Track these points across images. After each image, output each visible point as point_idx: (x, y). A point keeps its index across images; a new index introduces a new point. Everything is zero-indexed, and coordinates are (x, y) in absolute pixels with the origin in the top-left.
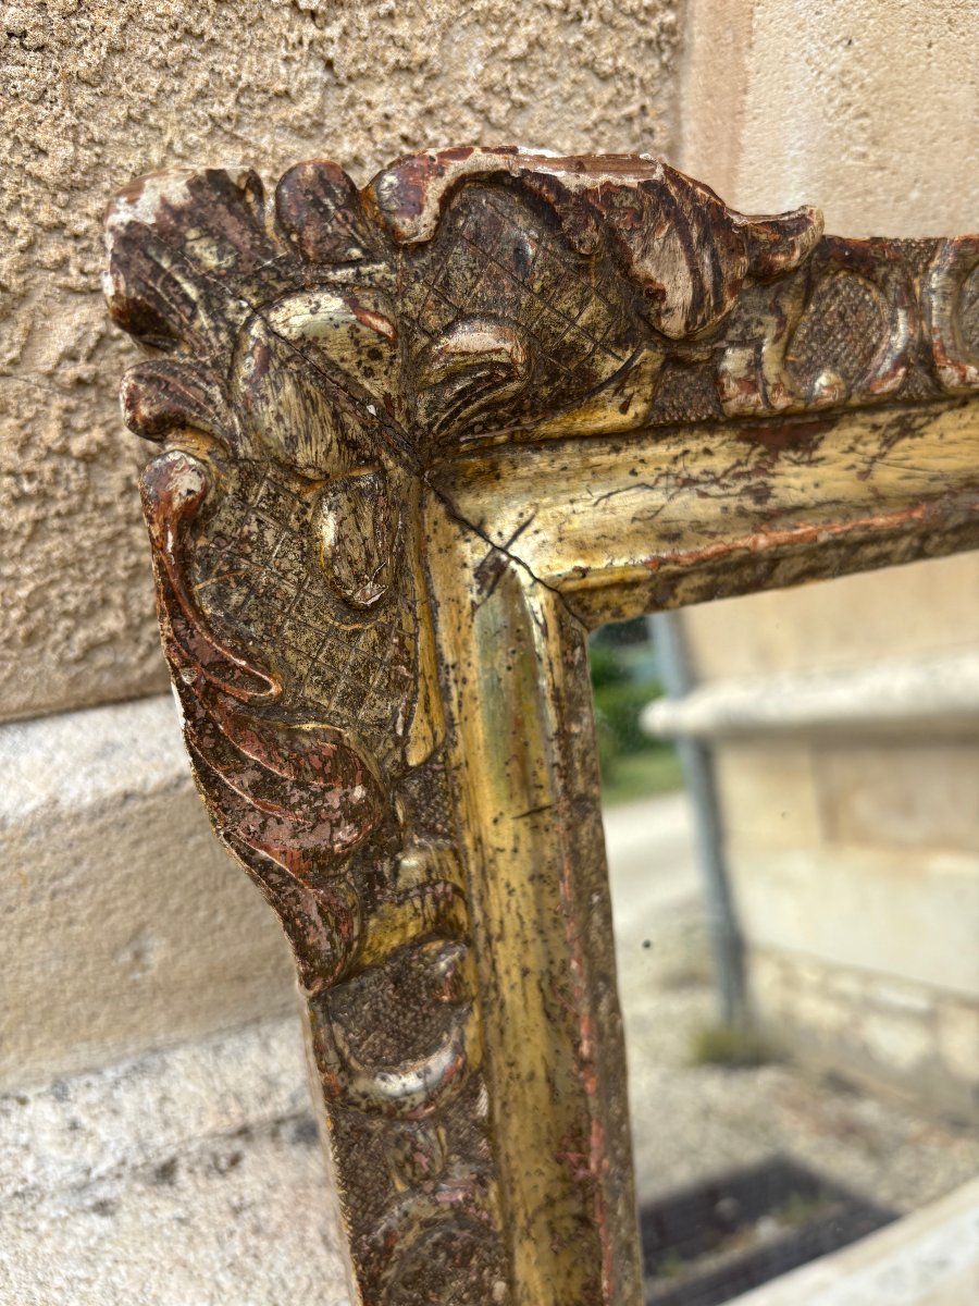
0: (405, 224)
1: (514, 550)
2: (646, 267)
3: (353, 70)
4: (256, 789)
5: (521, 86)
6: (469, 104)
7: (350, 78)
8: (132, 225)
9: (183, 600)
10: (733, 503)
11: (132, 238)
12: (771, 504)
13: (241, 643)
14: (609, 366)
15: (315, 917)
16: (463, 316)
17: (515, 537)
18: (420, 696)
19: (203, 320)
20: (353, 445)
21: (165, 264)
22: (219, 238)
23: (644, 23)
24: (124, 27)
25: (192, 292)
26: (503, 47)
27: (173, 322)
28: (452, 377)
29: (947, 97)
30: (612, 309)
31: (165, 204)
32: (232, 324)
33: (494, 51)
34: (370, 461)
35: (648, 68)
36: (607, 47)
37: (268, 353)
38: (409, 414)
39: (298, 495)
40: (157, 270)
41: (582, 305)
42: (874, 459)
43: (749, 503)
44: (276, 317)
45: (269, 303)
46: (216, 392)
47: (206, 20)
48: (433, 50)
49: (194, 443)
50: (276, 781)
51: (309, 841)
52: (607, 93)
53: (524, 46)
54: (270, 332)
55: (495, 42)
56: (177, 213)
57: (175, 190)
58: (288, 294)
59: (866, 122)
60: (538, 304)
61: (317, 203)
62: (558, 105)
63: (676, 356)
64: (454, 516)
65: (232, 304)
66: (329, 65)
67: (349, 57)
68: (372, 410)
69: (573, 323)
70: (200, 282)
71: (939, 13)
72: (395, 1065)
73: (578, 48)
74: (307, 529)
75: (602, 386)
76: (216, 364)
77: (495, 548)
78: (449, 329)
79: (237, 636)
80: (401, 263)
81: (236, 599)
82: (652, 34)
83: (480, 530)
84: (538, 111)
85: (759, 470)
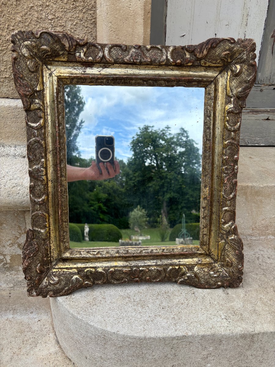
0: (36, 36)
1: (53, 72)
2: (63, 42)
3: (55, 26)
4: (19, 85)
5: (75, 28)
6: (69, 30)
7: (55, 27)
8: (13, 34)
9: (14, 66)
10: (81, 72)
11: (13, 35)
12: (86, 73)
13: (19, 71)
14: (61, 53)
15: (25, 101)
16: (43, 45)
17: (54, 71)
18: (39, 83)
19: (18, 42)
20: (31, 56)
21: (15, 37)
22: (20, 36)
23: (91, 21)
24: (31, 21)
25: (17, 40)
26: (73, 24)
27: (15, 42)
28: (42, 51)
29: (127, 30)
30: (60, 47)
31: (16, 33)
32: (20, 43)
33: (72, 24)
34: (34, 58)
35: (92, 26)
36: (86, 24)
37: (23, 46)
38: (39, 54)
39: (25, 59)
40: (14, 38)
41: (57, 46)
42: (101, 70)
43: (83, 72)
44: (24, 43)
45: (24, 42)
46: (18, 49)
47: (39, 20)
48: (64, 24)
49: (16, 53)
50: (21, 85)
51: (24, 93)
52: (86, 29)
53: (75, 23)
54: (23, 44)
55: (72, 23)
56: (17, 34)
57: (16, 31)
58: (26, 41)
59: (115, 33)
60: (51, 45)
61: (28, 33)
62: (80, 30)
63: (69, 53)
64: (47, 67)
65: (20, 41)
66: (52, 25)
67: (54, 24)
68: (34, 53)
69: (56, 47)
70: (18, 39)
71: (124, 19)
72: (34, 123)
73: (82, 24)
74: (26, 63)
75: (61, 55)
76: (19, 46)
77: (51, 72)
78: (41, 46)
79: (19, 70)
80: (36, 39)
81: (19, 67)
82: (92, 22)
83: (50, 70)
84: (78, 31)
85: (84, 69)
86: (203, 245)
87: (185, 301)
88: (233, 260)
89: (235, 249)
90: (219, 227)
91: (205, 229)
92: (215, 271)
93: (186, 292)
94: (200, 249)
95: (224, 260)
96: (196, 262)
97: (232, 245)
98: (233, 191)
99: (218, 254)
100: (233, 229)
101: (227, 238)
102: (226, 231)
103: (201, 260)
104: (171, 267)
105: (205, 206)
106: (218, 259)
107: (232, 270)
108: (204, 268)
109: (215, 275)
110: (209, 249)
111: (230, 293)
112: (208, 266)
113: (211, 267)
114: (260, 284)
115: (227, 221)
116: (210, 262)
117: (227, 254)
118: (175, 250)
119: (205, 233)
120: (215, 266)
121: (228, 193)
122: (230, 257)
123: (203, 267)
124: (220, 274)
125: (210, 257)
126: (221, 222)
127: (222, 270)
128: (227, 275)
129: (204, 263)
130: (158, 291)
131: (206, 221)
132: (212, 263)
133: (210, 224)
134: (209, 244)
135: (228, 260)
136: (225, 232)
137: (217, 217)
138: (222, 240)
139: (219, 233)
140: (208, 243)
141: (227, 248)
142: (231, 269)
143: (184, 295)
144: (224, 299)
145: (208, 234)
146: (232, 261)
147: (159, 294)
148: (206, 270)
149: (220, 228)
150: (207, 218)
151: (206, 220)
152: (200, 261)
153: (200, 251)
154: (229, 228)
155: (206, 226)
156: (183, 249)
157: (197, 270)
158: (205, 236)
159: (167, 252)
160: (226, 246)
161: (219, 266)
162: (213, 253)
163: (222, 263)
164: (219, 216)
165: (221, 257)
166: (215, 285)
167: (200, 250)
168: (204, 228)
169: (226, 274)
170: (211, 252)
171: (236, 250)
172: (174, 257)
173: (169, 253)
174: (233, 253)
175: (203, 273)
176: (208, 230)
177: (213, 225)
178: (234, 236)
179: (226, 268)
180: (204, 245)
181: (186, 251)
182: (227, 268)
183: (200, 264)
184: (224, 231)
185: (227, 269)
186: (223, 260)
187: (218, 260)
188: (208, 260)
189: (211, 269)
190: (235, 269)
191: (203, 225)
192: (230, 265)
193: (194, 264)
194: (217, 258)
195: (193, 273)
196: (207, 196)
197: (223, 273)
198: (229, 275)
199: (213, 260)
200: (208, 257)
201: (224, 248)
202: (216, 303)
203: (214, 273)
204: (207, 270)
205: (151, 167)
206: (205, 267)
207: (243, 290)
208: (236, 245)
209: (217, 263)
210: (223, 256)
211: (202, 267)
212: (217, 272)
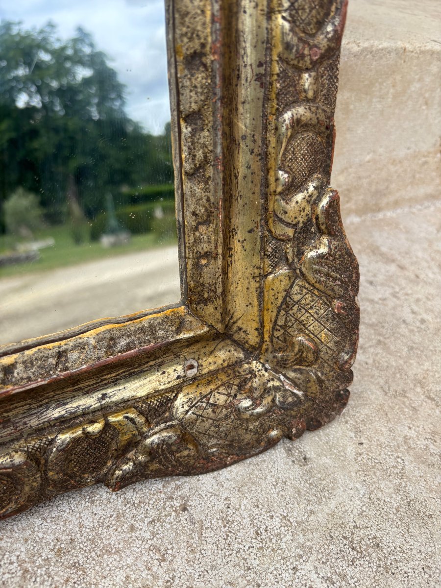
86: (198, 304)
87: (155, 569)
88: (323, 336)
89: (328, 297)
90: (266, 209)
91: (203, 229)
92: (256, 394)
93: (153, 514)
94: (190, 318)
95: (287, 341)
96: (178, 377)
97: (320, 282)
98: (327, 14)
99: (262, 323)
100: (326, 212)
101: (300, 254)
102: (295, 226)
103: (196, 364)
104: (65, 437)
105: (194, 107)
106: (262, 340)
107: (317, 375)
108: (211, 393)
109: (259, 410)
110: (226, 313)
111: (311, 455)
112: (224, 378)
113: (237, 382)
114: (382, 382)
115: (299, 179)
116: (233, 360)
117: (296, 320)
118: (74, 355)
119: (205, 247)
120: (251, 372)
121: (309, 24)
122: (311, 328)
123: (208, 390)
124: (273, 401)
125: (228, 341)
126: (272, 187)
127: (279, 379)
128: (300, 393)
129: (210, 372)
130: (23, 556)
131: (206, 190)
132: (239, 363)
133: (225, 201)
134: (225, 292)
135: (301, 344)
136: (290, 232)
137: (256, 166)
138: (275, 266)
139: (263, 237)
140: (219, 291)
141: (296, 298)
142: (313, 372)
143: (148, 535)
144: (299, 492)
145: (220, 251)
146: (316, 344)
147: (26, 571)
148: (221, 399)
149: (267, 215)
150: (210, 172)
151: (206, 183)
152: (191, 367)
153: (189, 330)
154: (308, 209)
155: (210, 214)
156: (112, 339)
157: (187, 411)
158: (203, 262)
159: (29, 379)
160: (296, 288)
161: (266, 370)
162: (240, 322)
163: (279, 355)
164: (264, 157)
165: (272, 336)
166: (258, 441)
167: (187, 324)
168: (199, 224)
169: (293, 393)
170: (234, 323)
171: (333, 298)
172: (73, 384)
173: (43, 379)
174: (322, 311)
175: (212, 415)
176: (217, 234)
177: (238, 206)
178: (330, 243)
179: (295, 371)
180: (206, 302)
181: (129, 347)
182: (299, 369)
183: (194, 379)
184: (288, 224)
185: (298, 376)
186: (281, 344)
187: (260, 347)
188: (223, 355)
189: (240, 387)
190: (327, 369)
191: (194, 214)
192: (311, 357)
193: (171, 390)
194: (257, 340)
195: (171, 426)
196: (203, 45)
197: (286, 390)
198: (306, 396)
199: (243, 349)
200: (222, 344)
201: (285, 299)
202: (277, 522)
203: (254, 400)
204: (226, 398)
205: (29, 111)
206: (217, 388)
207: (346, 422)
208: (335, 279)
209: (257, 358)
210: (282, 331)
211: (205, 390)
212: (262, 397)
